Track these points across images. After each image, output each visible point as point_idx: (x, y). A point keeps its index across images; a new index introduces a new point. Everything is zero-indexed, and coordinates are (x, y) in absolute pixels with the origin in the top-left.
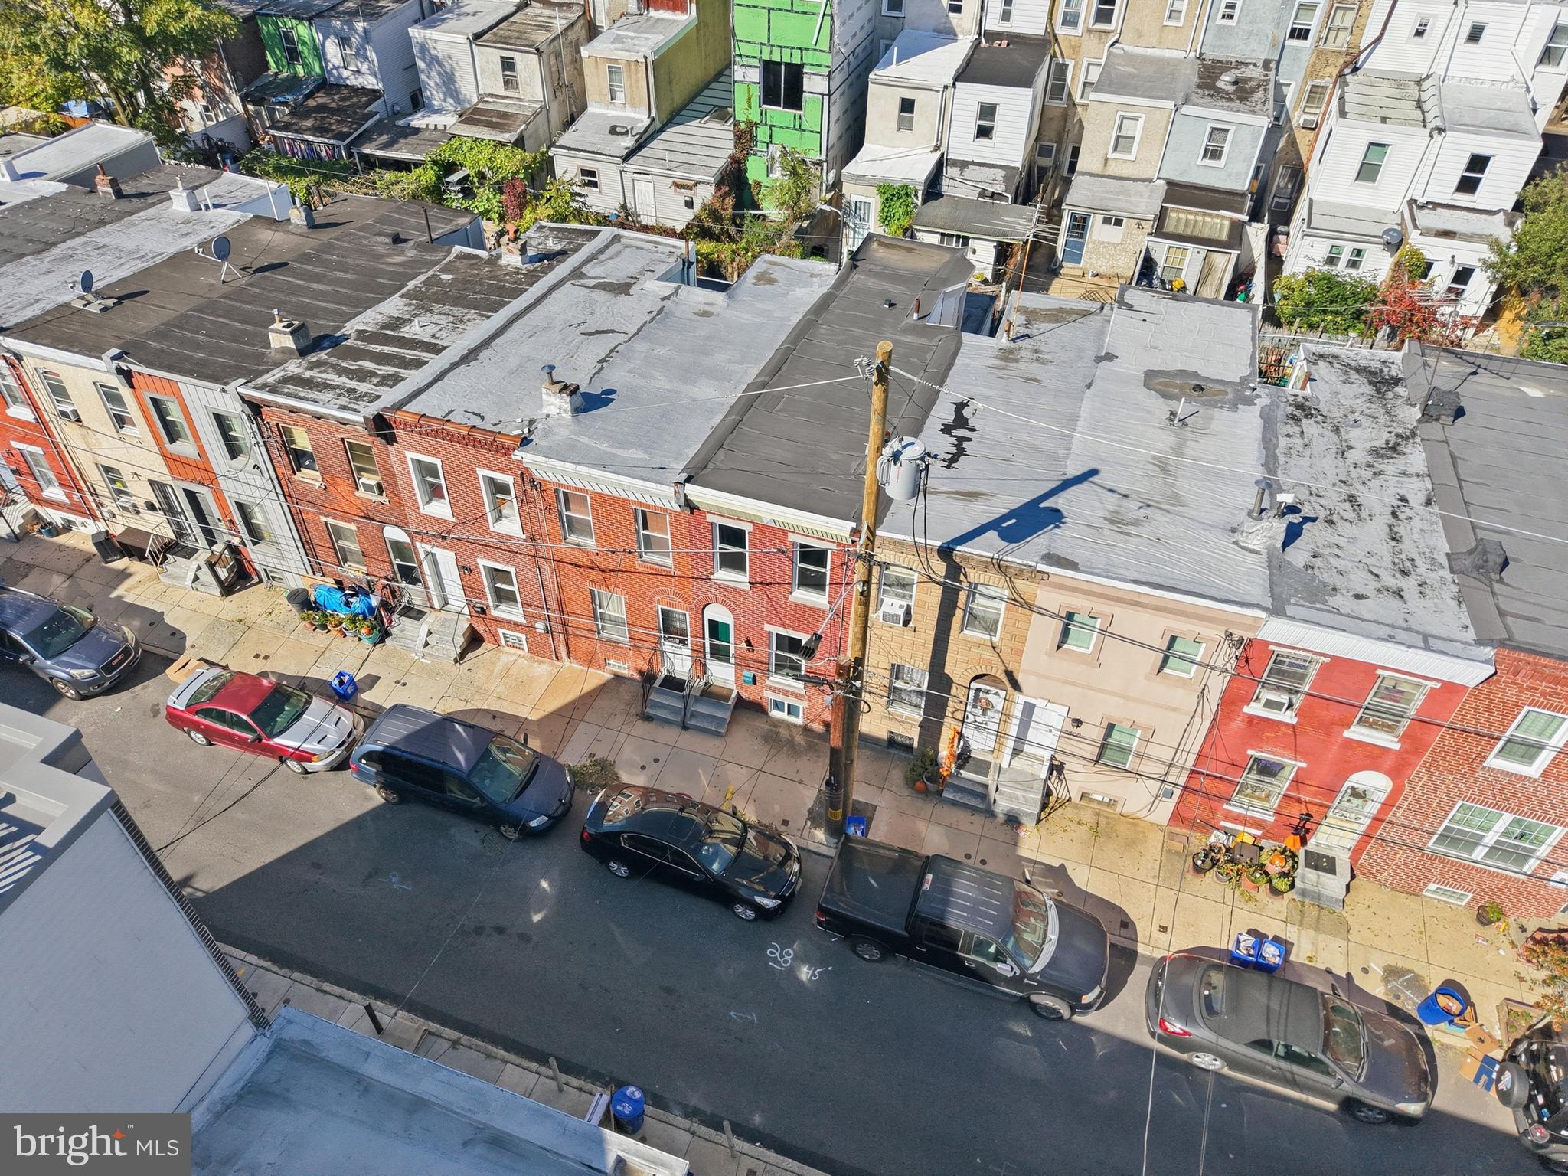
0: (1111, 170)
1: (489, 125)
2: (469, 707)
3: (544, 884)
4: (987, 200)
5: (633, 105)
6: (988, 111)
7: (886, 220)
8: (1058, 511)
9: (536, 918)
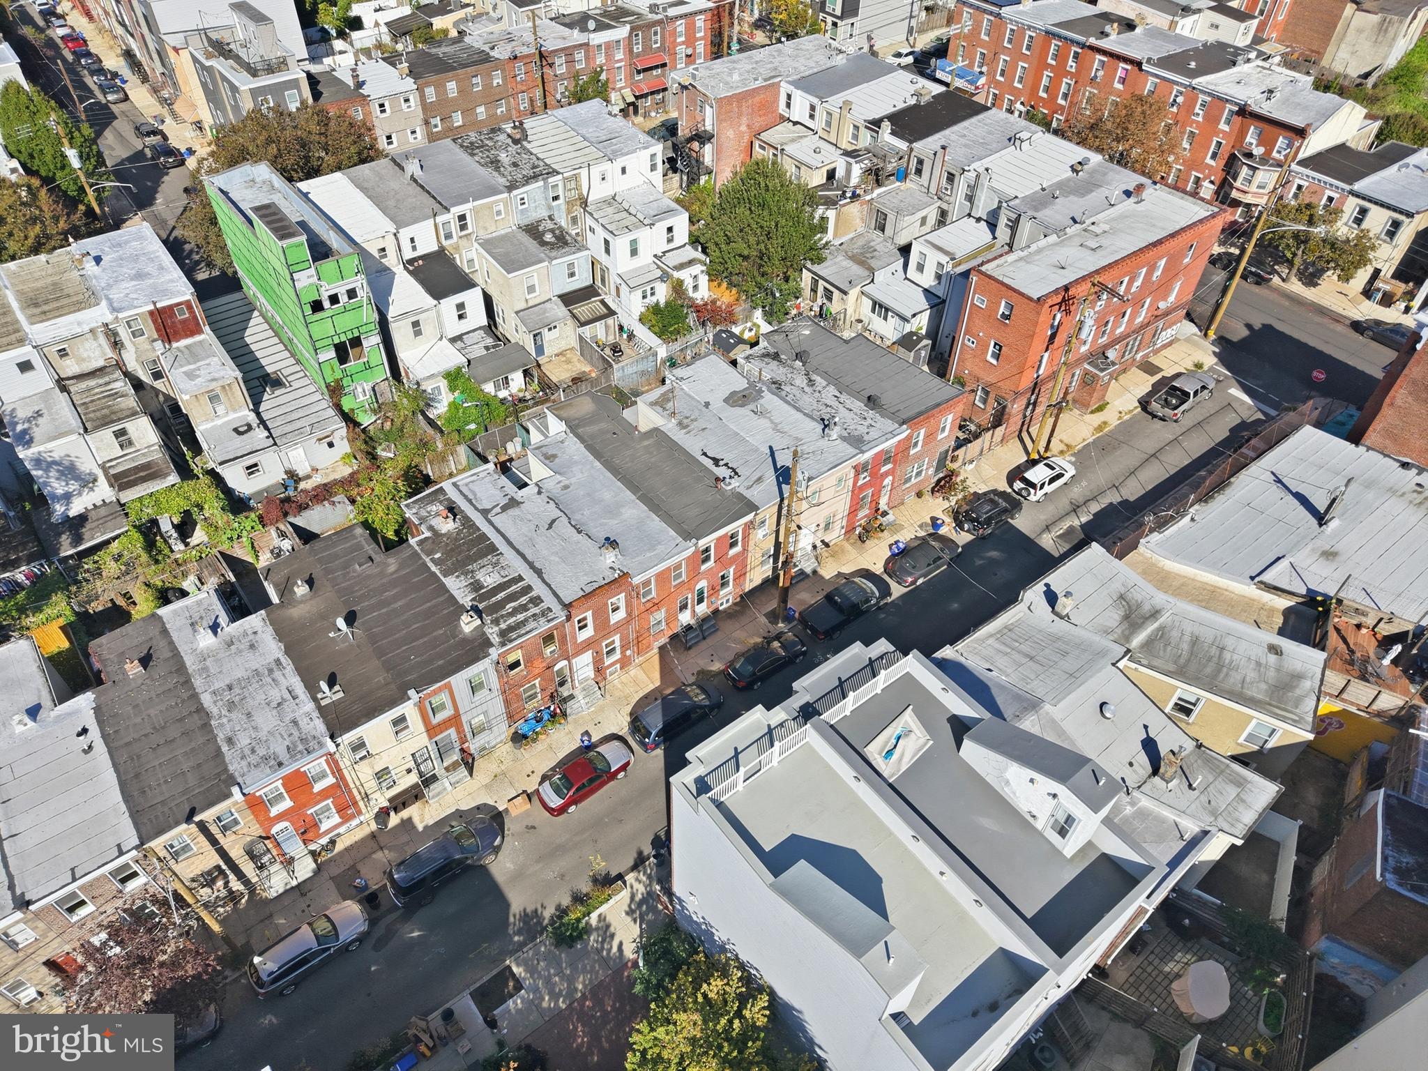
0: (531, 304)
1: (144, 480)
4: (492, 350)
5: (235, 410)
6: (461, 306)
7: (452, 389)
8: (784, 466)
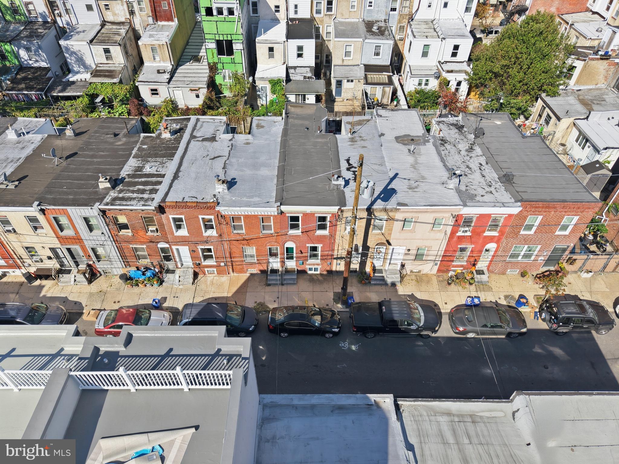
0: (345, 63)
1: (105, 76)
2: (205, 298)
3: (261, 347)
4: (307, 80)
5: (164, 61)
6: (300, 48)
7: (274, 92)
8: (394, 189)
9: (264, 358)
